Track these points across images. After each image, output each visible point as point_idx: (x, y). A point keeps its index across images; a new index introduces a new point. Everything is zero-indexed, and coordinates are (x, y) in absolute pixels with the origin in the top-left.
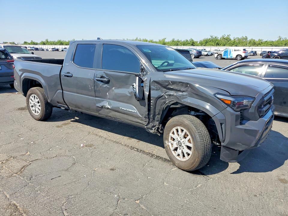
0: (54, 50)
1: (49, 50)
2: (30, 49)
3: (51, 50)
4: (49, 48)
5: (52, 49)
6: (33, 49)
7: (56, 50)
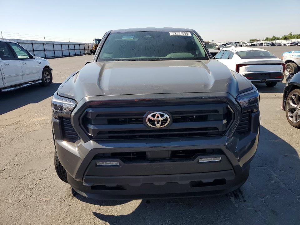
0: (293, 44)
1: (287, 45)
2: (265, 45)
3: (290, 45)
4: (287, 43)
5: (291, 43)
6: (269, 44)
7: (296, 45)
